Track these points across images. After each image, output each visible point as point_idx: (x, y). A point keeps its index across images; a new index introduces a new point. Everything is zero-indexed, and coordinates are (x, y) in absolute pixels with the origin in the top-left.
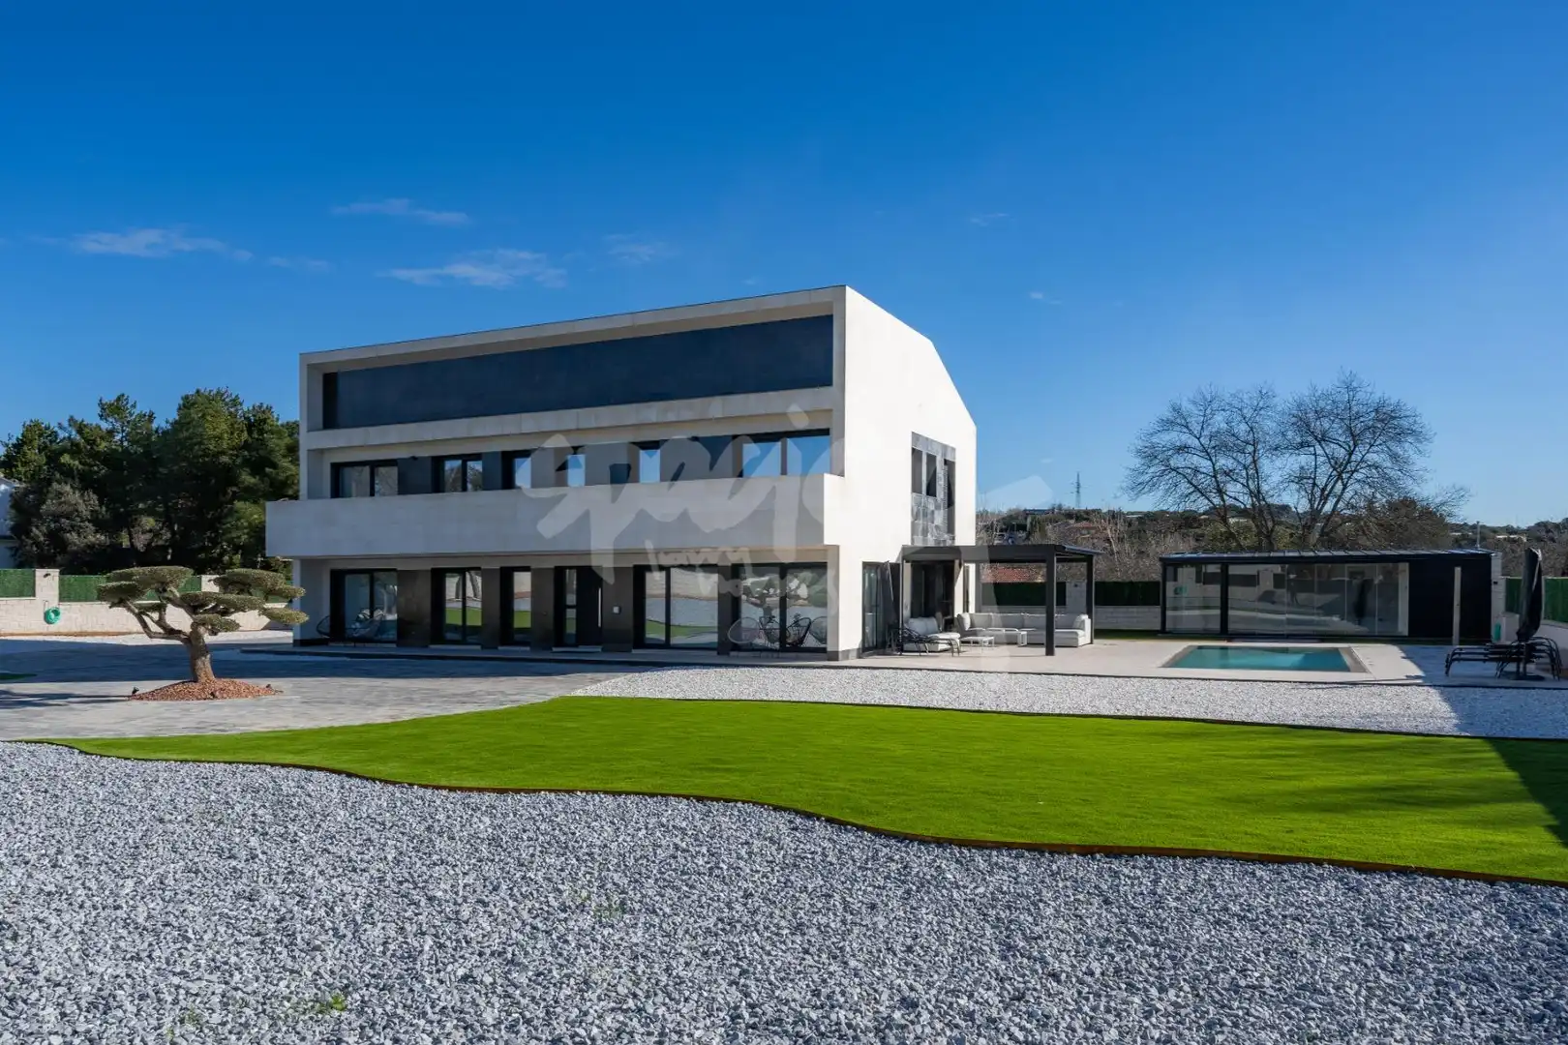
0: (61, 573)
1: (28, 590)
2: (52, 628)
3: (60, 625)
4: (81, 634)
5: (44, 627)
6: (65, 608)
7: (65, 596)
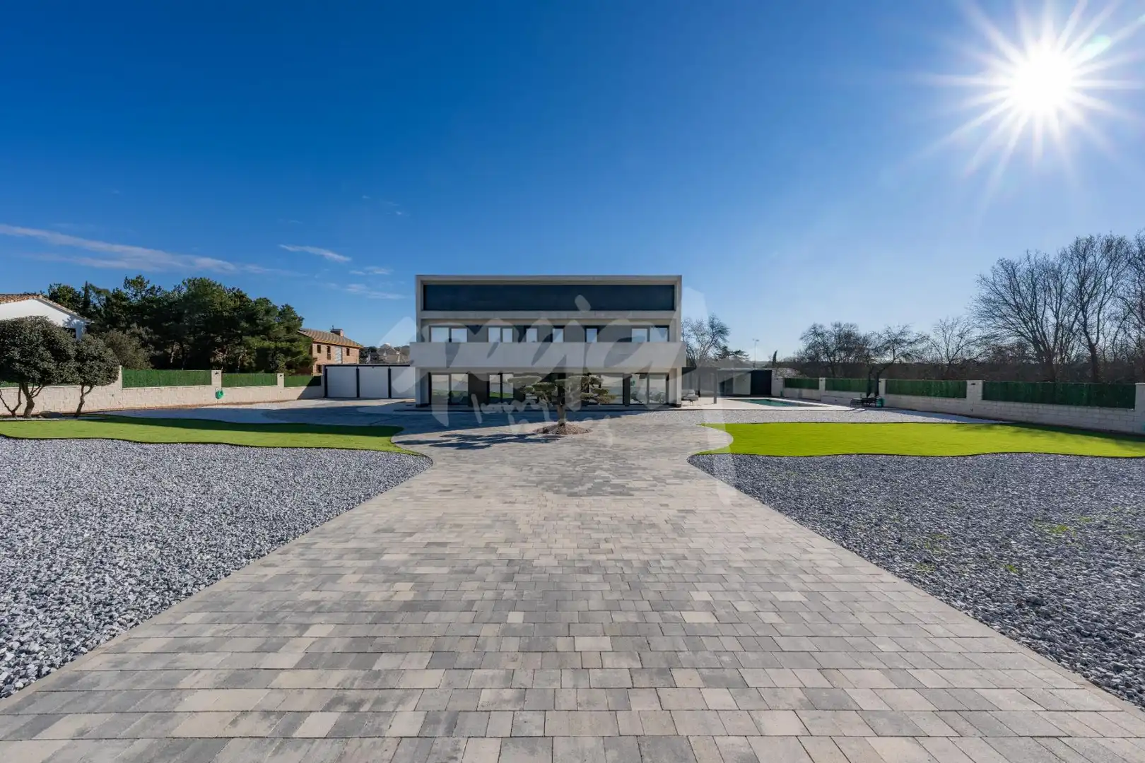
0: (223, 372)
1: (208, 382)
2: (220, 401)
3: (223, 399)
4: (238, 404)
5: (216, 401)
6: (227, 390)
7: (226, 384)
